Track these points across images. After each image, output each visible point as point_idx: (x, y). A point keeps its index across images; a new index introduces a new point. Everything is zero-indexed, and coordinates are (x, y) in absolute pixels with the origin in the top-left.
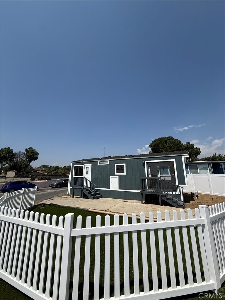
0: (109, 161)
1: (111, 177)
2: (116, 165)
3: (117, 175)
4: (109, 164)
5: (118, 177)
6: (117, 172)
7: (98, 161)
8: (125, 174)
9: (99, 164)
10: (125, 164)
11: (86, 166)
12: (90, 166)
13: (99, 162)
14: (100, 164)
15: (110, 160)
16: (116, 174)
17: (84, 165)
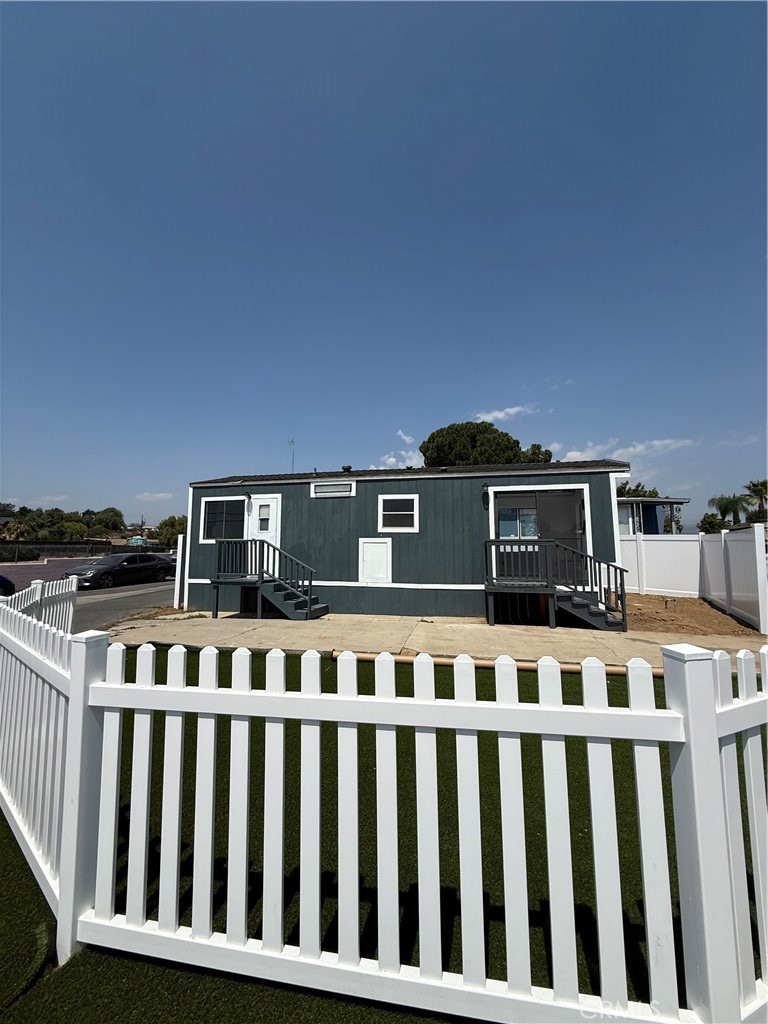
0: (354, 485)
1: (361, 540)
2: (381, 498)
3: (385, 535)
4: (353, 493)
5: (389, 540)
6: (384, 525)
7: (309, 483)
8: (416, 529)
9: (313, 495)
10: (415, 497)
11: (258, 499)
12: (274, 501)
13: (312, 486)
14: (319, 495)
15: (357, 482)
16: (381, 529)
17: (250, 498)
